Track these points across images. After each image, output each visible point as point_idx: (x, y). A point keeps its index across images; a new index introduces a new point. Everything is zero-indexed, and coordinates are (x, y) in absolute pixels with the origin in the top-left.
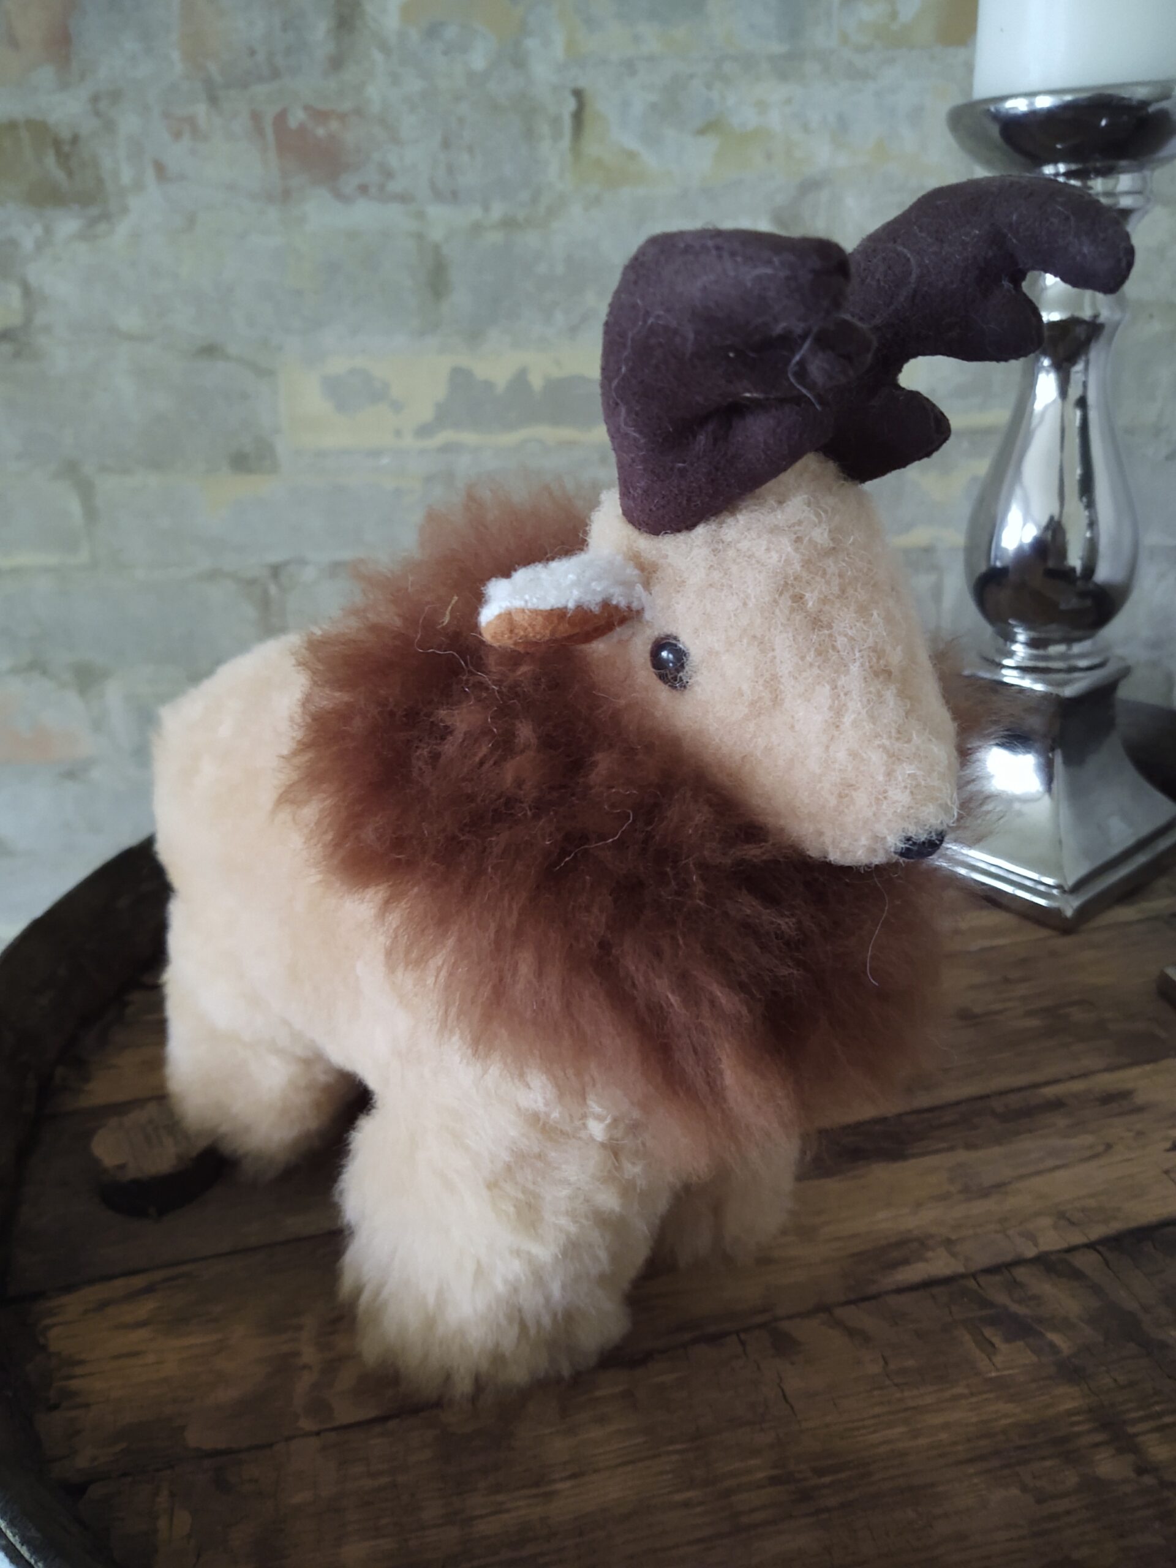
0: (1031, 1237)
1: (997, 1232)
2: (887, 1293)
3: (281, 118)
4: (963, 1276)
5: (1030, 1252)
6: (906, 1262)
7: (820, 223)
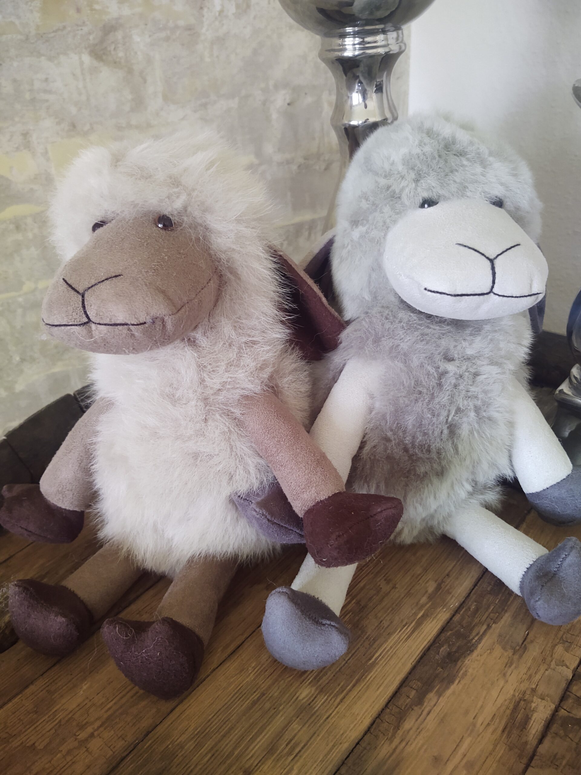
0: (562, 663)
1: (546, 670)
2: (537, 747)
4: (556, 710)
5: (569, 674)
6: (527, 719)
7: (121, 54)
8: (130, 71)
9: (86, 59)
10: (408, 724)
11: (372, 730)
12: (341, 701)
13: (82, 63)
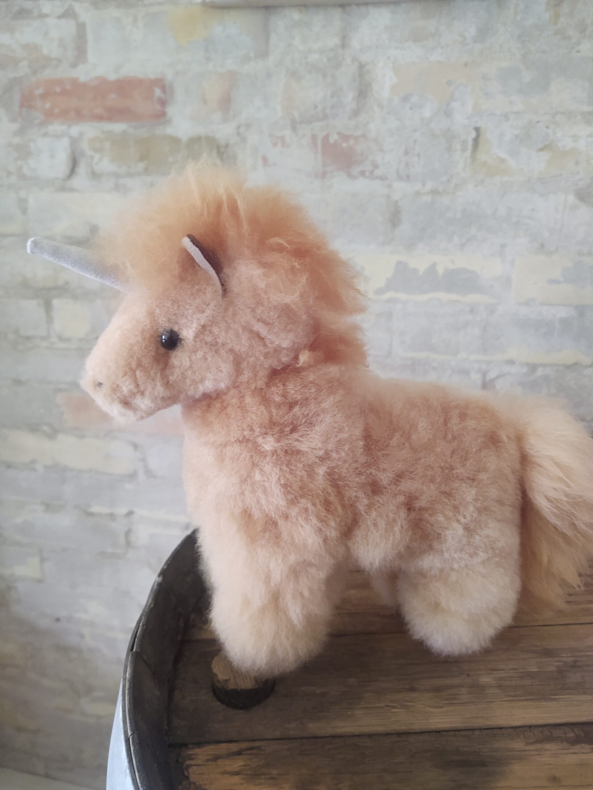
3: (326, 138)
10: (551, 746)
11: (517, 730)
12: (509, 701)
13: (566, 201)
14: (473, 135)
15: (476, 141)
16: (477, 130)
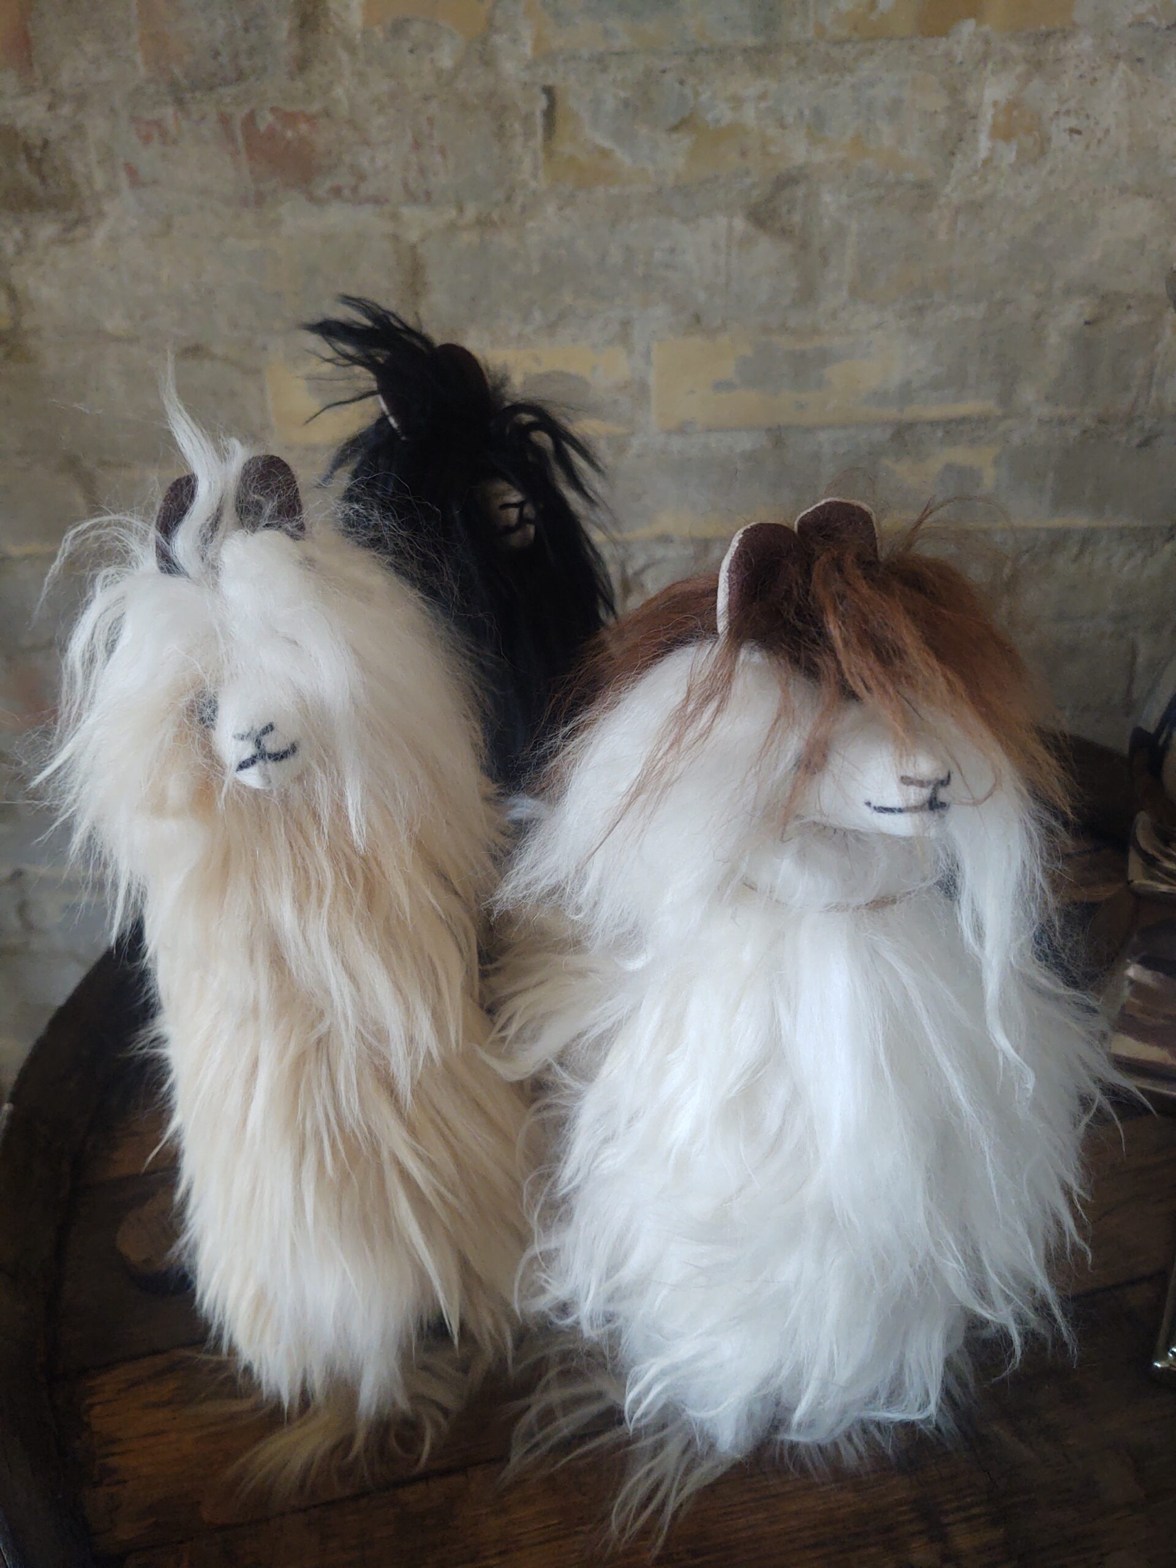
3: (250, 120)
7: (797, 218)
8: (804, 246)
9: (740, 224)
13: (730, 228)
14: (542, 103)
15: (550, 114)
16: (549, 91)
